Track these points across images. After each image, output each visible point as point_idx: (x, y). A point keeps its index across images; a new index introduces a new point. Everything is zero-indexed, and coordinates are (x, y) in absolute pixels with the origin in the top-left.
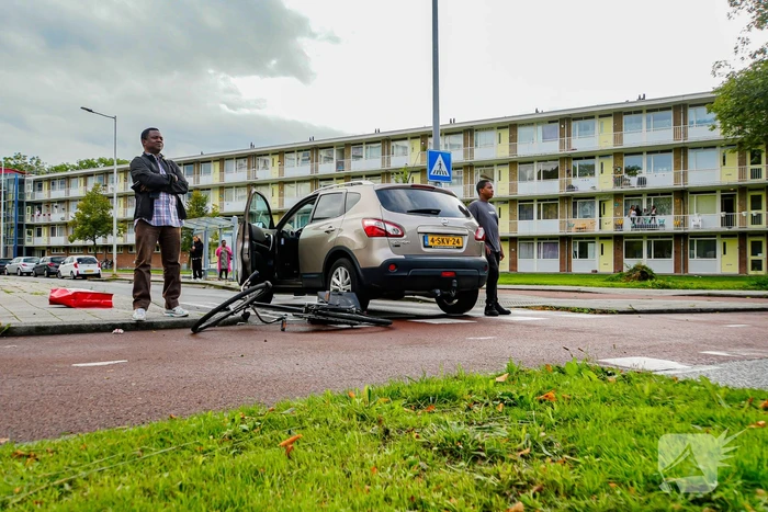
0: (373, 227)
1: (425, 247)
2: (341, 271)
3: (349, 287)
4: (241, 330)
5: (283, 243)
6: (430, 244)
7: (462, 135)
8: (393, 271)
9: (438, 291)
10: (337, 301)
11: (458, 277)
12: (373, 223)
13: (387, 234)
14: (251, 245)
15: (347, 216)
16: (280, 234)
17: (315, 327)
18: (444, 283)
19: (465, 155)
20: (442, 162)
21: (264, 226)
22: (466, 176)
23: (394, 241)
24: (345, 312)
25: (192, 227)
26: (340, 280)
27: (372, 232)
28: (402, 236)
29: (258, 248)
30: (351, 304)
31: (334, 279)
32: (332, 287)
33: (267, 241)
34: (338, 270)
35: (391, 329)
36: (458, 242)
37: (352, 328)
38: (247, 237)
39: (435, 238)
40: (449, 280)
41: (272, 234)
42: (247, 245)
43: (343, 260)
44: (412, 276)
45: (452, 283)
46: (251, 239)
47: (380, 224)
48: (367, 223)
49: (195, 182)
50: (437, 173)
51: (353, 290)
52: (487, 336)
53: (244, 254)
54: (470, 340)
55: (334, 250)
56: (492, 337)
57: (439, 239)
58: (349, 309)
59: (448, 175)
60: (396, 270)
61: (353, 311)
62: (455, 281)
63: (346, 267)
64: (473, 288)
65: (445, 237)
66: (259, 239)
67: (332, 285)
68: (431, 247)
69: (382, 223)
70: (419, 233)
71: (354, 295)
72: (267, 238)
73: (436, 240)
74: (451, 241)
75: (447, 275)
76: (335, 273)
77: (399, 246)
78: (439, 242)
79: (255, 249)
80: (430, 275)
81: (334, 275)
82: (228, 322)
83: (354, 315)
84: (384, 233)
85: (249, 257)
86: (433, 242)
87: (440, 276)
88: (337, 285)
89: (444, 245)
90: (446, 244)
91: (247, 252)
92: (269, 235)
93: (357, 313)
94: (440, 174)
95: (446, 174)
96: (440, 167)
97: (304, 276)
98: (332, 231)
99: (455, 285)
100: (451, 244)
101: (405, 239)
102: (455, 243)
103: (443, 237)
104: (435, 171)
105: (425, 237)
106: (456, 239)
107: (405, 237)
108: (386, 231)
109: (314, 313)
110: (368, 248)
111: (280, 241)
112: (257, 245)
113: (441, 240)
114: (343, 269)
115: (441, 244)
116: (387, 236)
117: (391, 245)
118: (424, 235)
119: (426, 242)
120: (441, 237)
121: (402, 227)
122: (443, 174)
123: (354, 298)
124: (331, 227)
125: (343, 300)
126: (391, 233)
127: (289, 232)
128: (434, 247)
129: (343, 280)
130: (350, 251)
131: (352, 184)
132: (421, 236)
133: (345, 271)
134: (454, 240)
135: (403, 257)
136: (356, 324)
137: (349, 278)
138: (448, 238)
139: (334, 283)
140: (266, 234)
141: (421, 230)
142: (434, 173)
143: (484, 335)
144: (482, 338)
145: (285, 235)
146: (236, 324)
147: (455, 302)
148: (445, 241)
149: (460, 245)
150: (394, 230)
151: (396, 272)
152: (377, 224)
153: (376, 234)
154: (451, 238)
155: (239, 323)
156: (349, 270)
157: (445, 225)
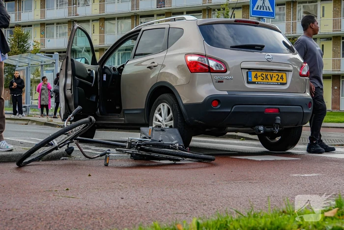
0: (196, 63)
1: (248, 83)
2: (164, 107)
3: (172, 123)
4: (65, 165)
5: (105, 79)
6: (254, 80)
8: (217, 108)
9: (261, 128)
10: (159, 137)
11: (281, 114)
12: (195, 58)
13: (210, 70)
14: (74, 80)
15: (170, 52)
16: (103, 70)
18: (268, 121)
21: (86, 62)
22: (288, 13)
24: (169, 148)
25: (14, 63)
26: (162, 116)
27: (194, 68)
28: (225, 71)
29: (81, 84)
30: (173, 139)
31: (157, 115)
32: (155, 123)
33: (89, 78)
34: (161, 106)
36: (282, 78)
37: (174, 164)
38: (70, 72)
39: (259, 74)
41: (94, 69)
42: (69, 81)
43: (166, 96)
44: (235, 113)
45: (275, 119)
46: (74, 74)
47: (203, 59)
48: (190, 58)
49: (16, 19)
50: (260, 9)
51: (176, 126)
52: (312, 173)
53: (66, 90)
54: (294, 176)
55: (156, 86)
56: (317, 174)
57: (263, 75)
58: (172, 144)
59: (272, 11)
60: (219, 106)
61: (176, 147)
62: (279, 117)
63: (168, 103)
64: (296, 125)
65: (269, 73)
66: (81, 75)
67: (154, 121)
68: (254, 83)
69: (205, 58)
70: (242, 69)
71: (176, 130)
72: (89, 74)
73: (259, 76)
74: (275, 77)
75: (271, 111)
76: (157, 109)
77: (222, 82)
78: (263, 78)
79: (77, 85)
80: (253, 112)
81: (156, 111)
82: (52, 156)
83: (177, 151)
84: (207, 68)
85: (71, 93)
86: (257, 78)
87: (263, 113)
88: (159, 121)
89: (267, 81)
90: (270, 81)
91: (70, 88)
92: (92, 72)
93: (180, 149)
94: (263, 9)
95: (269, 10)
96: (264, 3)
97: (126, 112)
98: (155, 66)
99: (279, 122)
100: (274, 80)
101: (229, 75)
102: (279, 79)
103: (267, 73)
104: (258, 6)
105: (248, 73)
106: (280, 75)
107: (228, 72)
108: (209, 67)
109: (136, 148)
110: (191, 84)
111: (102, 77)
112: (80, 81)
113: (264, 76)
114: (165, 105)
115: (265, 81)
116: (210, 72)
117: (214, 81)
118: (247, 70)
119: (250, 78)
120: (264, 73)
121: (226, 63)
122: (266, 9)
123: (177, 135)
124: (154, 63)
125: (166, 136)
126: (214, 69)
127: (111, 68)
128: (258, 84)
129: (165, 116)
130: (173, 87)
131: (175, 19)
132: (244, 72)
133: (168, 107)
134: (277, 76)
135: (226, 93)
136: (179, 160)
137: (171, 114)
138: (271, 74)
139: (156, 119)
140: (89, 70)
141: (244, 65)
142: (257, 9)
143: (308, 173)
144: (306, 175)
145: (107, 71)
146: (59, 159)
147: (278, 139)
148: (269, 77)
149: (284, 81)
150: (217, 66)
151: (219, 108)
152: (200, 59)
153: (200, 70)
154: (275, 74)
155: (62, 158)
156: (172, 106)
157: (269, 61)
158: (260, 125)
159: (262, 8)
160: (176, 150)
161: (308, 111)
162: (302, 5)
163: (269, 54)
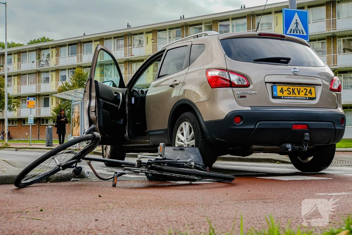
0: (217, 77)
1: (273, 97)
2: (186, 126)
3: (193, 142)
4: (75, 185)
5: (133, 102)
6: (280, 94)
7: (324, 8)
8: (240, 125)
9: (289, 146)
10: (179, 157)
11: (310, 130)
12: (216, 73)
13: (231, 85)
14: (98, 102)
15: (192, 68)
16: (131, 93)
17: (152, 183)
18: (296, 137)
19: (328, 26)
20: (299, 21)
21: (114, 85)
23: (239, 91)
24: (183, 167)
26: (184, 135)
27: (215, 83)
28: (248, 86)
29: (106, 106)
30: (192, 158)
31: (179, 135)
32: (178, 143)
33: (116, 100)
34: (183, 125)
35: (233, 185)
36: (310, 92)
37: (190, 184)
38: (94, 94)
39: (285, 88)
40: (302, 134)
41: (121, 92)
42: (93, 103)
43: (187, 114)
44: (260, 130)
45: (303, 136)
46: (98, 96)
47: (224, 74)
48: (211, 74)
49: (78, 60)
50: (294, 32)
51: (197, 145)
52: (341, 192)
53: (90, 112)
54: (319, 195)
55: (178, 105)
56: (347, 193)
57: (289, 90)
58: (186, 163)
59: (305, 34)
60: (241, 123)
61: (192, 166)
62: (308, 134)
63: (190, 121)
64: (328, 143)
65: (296, 88)
66: (106, 97)
67: (177, 141)
68: (280, 98)
69: (226, 73)
70: (266, 83)
71: (197, 149)
72: (116, 97)
73: (285, 91)
74: (302, 91)
75: (299, 128)
76: (180, 128)
77: (245, 97)
78: (289, 93)
79: (101, 107)
80: (279, 129)
81: (178, 131)
82: (61, 177)
83: (192, 170)
84: (229, 83)
85: (96, 115)
86: (283, 92)
87: (290, 129)
88: (182, 141)
89: (294, 95)
90: (297, 95)
91: (94, 110)
92: (119, 94)
93: (196, 168)
94: (297, 33)
95: (303, 33)
96: (297, 26)
97: (150, 133)
98: (177, 84)
99: (308, 138)
100: (302, 94)
101: (252, 90)
102: (307, 93)
103: (294, 87)
104: (291, 30)
105: (273, 87)
106: (308, 89)
107: (251, 87)
108: (230, 81)
109: (147, 167)
110: (212, 99)
111: (130, 100)
112: (104, 103)
113: (291, 90)
114: (187, 124)
115: (291, 95)
116: (232, 87)
117: (236, 96)
118: (272, 84)
119: (275, 93)
120: (291, 87)
121: (249, 77)
122: (300, 33)
123: (197, 154)
124: (176, 81)
125: (185, 156)
126: (236, 83)
127: (139, 91)
128: (284, 98)
129: (187, 136)
130: (194, 104)
131: (197, 36)
132: (269, 86)
133: (190, 126)
134: (305, 90)
135: (249, 108)
136: (195, 180)
137: (193, 133)
138: (299, 88)
139: (179, 139)
140: (116, 93)
141: (268, 79)
142: (290, 32)
143: (337, 191)
144: (334, 194)
145: (135, 94)
146: (70, 180)
147: (310, 159)
148: (296, 91)
149: (313, 96)
150: (240, 80)
151: (242, 125)
152: (221, 73)
153: (220, 85)
154: (302, 88)
155: (73, 179)
156: (193, 124)
157: (296, 75)
158: (288, 143)
159: (295, 32)
160: (192, 168)
161: (340, 128)
162: (342, 39)
163: (296, 67)
